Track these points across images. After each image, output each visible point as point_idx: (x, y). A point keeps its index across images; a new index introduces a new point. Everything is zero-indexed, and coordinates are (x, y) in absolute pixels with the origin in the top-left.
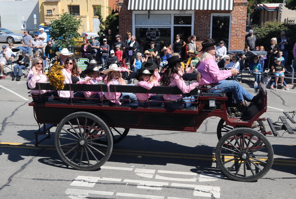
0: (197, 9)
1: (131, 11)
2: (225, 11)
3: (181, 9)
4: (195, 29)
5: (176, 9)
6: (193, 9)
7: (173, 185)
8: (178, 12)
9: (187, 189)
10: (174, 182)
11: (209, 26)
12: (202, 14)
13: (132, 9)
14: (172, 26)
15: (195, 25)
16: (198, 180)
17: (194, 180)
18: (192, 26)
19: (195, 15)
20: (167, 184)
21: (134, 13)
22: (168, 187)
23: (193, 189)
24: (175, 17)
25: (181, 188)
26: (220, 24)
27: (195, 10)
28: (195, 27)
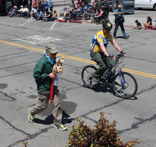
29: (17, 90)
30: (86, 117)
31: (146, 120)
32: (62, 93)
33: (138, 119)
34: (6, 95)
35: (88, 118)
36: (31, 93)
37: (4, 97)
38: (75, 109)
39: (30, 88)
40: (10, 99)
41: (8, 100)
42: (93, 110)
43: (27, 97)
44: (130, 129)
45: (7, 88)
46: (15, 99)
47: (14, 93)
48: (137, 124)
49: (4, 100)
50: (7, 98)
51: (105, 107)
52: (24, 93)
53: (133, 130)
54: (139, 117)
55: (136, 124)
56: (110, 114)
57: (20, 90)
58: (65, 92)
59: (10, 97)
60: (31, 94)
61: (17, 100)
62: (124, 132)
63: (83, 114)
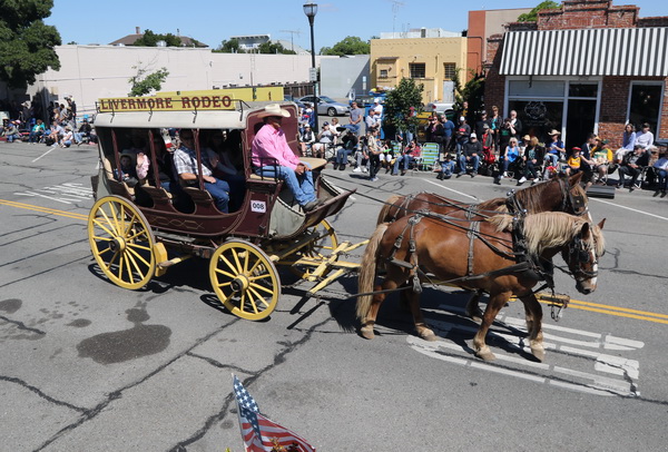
0: (608, 73)
1: (503, 75)
2: (654, 78)
3: (581, 73)
4: (602, 104)
5: (574, 73)
6: (601, 73)
7: (563, 348)
8: (577, 79)
9: (585, 357)
10: (565, 344)
11: (627, 99)
12: (614, 83)
13: (506, 73)
14: (566, 99)
15: (602, 97)
16: (602, 346)
17: (596, 345)
18: (599, 99)
19: (604, 83)
20: (553, 347)
21: (508, 79)
22: (554, 351)
23: (594, 360)
24: (571, 85)
25: (576, 356)
26: (645, 97)
27: (604, 75)
28: (602, 100)
29: (44, 311)
30: (191, 354)
31: (295, 344)
32: (139, 308)
33: (282, 343)
34: (21, 326)
35: (196, 356)
36: (75, 314)
37: (18, 332)
38: (168, 341)
39: (71, 303)
40: (32, 333)
41: (28, 338)
42: (204, 336)
43: (68, 325)
44: (271, 366)
45: (21, 309)
46: (42, 333)
47: (38, 320)
48: (283, 354)
49: (18, 337)
50: (24, 332)
51: (223, 327)
52: (61, 316)
53: (277, 367)
54: (284, 340)
55: (281, 355)
56: (233, 341)
57: (51, 310)
58: (144, 305)
59: (30, 329)
60: (76, 318)
61: (47, 336)
62: (263, 374)
63: (186, 348)
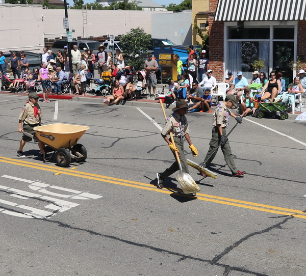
1: (222, 22)
4: (298, 45)
5: (276, 18)
6: (296, 18)
18: (295, 41)
19: (299, 27)
21: (226, 25)
24: (274, 29)
27: (299, 20)
28: (298, 42)
